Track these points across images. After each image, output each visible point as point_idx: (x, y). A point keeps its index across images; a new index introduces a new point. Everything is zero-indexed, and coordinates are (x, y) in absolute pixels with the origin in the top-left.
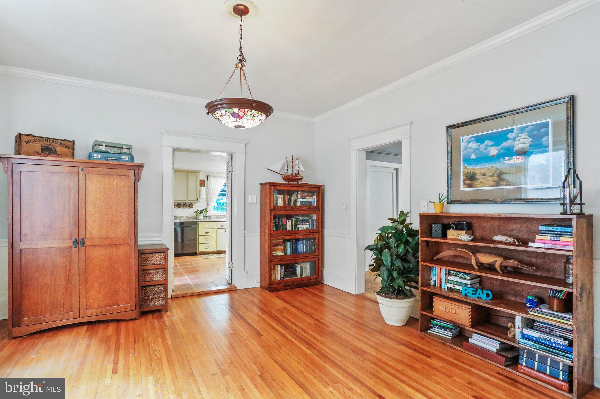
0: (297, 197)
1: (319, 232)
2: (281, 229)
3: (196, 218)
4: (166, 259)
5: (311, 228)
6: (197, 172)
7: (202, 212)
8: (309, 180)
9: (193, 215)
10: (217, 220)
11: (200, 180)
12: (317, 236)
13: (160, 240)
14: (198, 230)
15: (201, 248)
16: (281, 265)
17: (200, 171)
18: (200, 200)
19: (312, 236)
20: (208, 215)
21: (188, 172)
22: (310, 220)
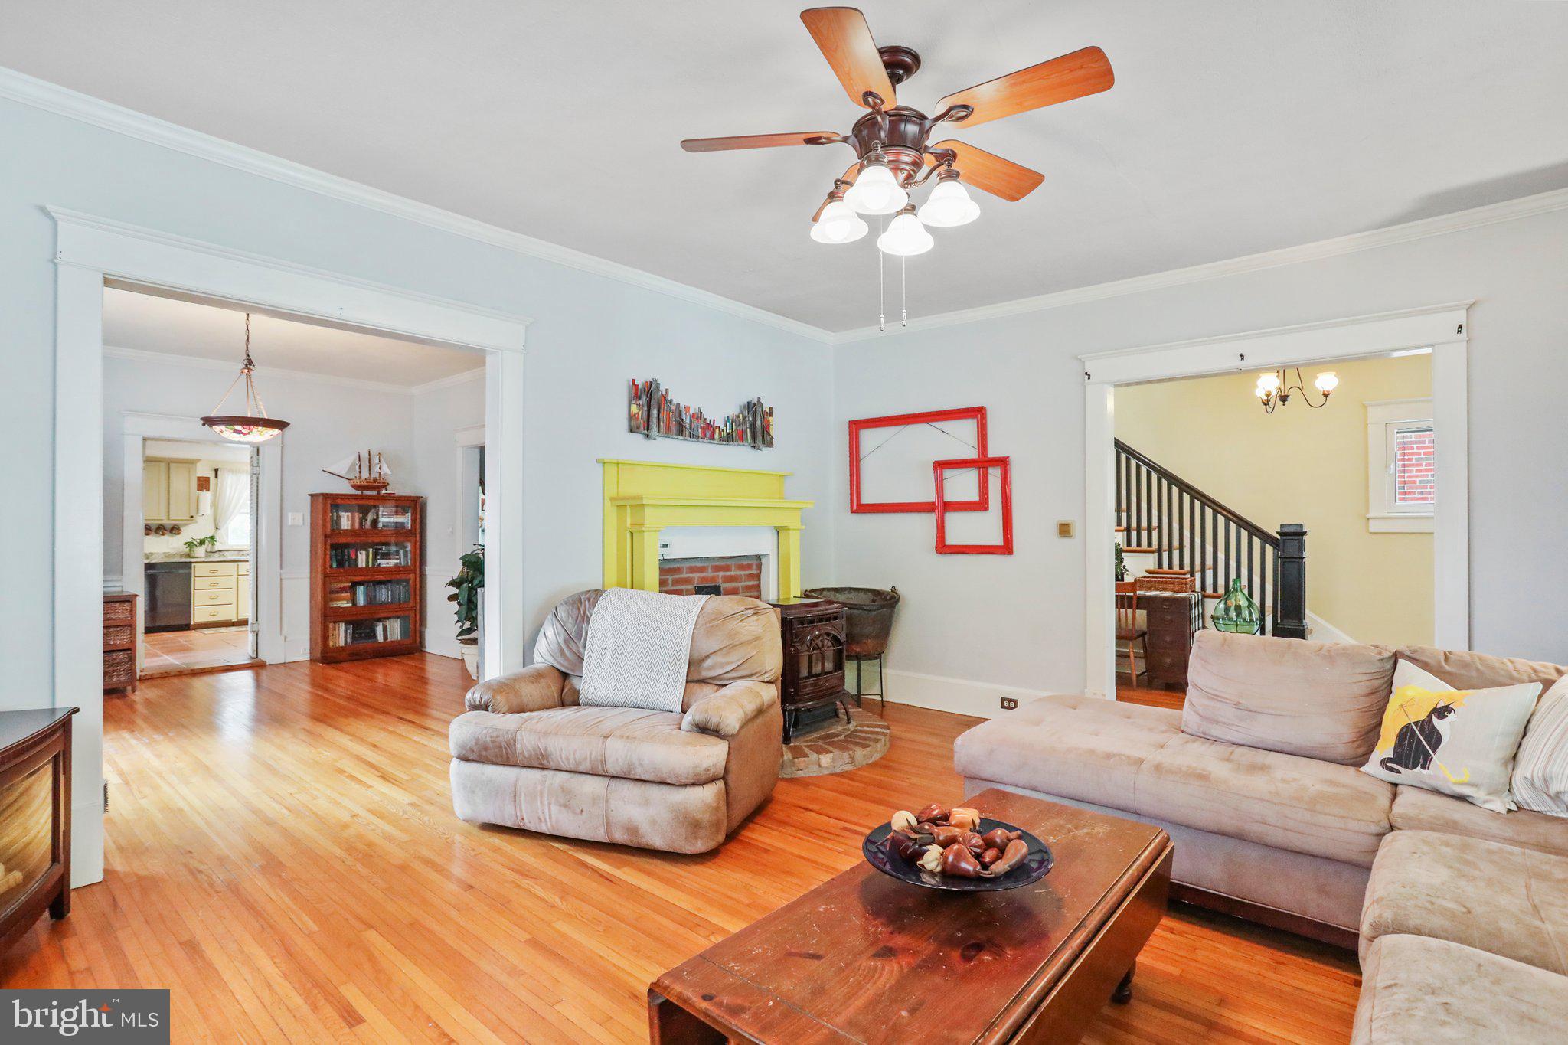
0: (377, 515)
1: (415, 570)
2: (347, 565)
3: (189, 556)
4: (132, 611)
5: (403, 563)
6: (190, 463)
7: (202, 542)
8: (399, 487)
9: (181, 550)
10: (237, 558)
11: (199, 479)
12: (412, 576)
13: (119, 586)
14: (193, 579)
15: (199, 615)
16: (347, 623)
17: (199, 460)
18: (198, 518)
19: (403, 576)
20: (217, 550)
21: (169, 463)
22: (402, 552)
